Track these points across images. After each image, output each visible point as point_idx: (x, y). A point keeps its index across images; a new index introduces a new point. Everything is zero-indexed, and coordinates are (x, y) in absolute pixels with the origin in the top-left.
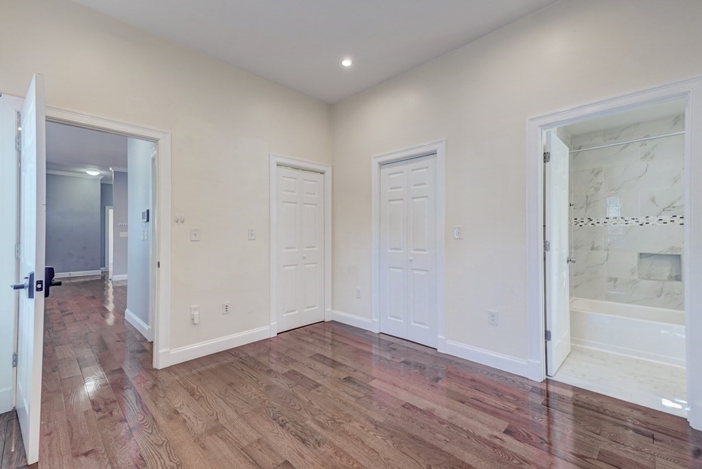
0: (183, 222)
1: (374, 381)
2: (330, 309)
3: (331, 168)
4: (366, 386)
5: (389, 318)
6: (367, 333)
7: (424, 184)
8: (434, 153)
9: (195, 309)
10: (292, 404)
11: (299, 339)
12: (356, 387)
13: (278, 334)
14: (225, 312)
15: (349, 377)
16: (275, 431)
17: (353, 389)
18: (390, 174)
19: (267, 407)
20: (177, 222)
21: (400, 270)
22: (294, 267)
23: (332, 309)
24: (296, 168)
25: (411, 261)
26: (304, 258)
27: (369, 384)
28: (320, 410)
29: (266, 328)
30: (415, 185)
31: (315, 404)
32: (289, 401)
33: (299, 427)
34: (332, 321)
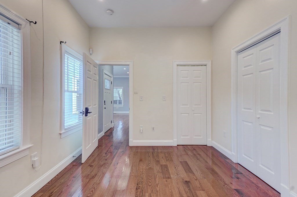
0: (137, 94)
1: (202, 192)
2: (210, 140)
3: (210, 62)
4: (193, 192)
5: (243, 155)
6: (227, 160)
7: (270, 59)
8: (278, 32)
9: (141, 127)
10: (150, 181)
11: (185, 151)
12: (187, 190)
13: (177, 145)
14: (153, 130)
15: (189, 182)
16: (132, 190)
17: (185, 190)
18: (244, 58)
19: (141, 177)
20: (135, 93)
21: (250, 124)
22: (187, 115)
23: (212, 140)
24: (188, 65)
25: (259, 118)
26: (193, 110)
27: (197, 192)
28: (157, 191)
29: (171, 141)
30: (262, 61)
31: (159, 187)
32: (150, 179)
33: (141, 194)
34: (212, 147)
